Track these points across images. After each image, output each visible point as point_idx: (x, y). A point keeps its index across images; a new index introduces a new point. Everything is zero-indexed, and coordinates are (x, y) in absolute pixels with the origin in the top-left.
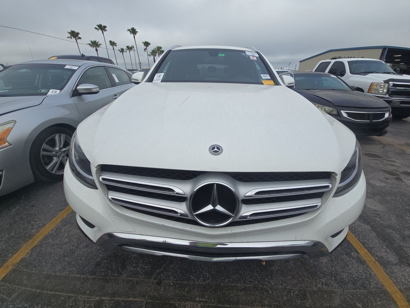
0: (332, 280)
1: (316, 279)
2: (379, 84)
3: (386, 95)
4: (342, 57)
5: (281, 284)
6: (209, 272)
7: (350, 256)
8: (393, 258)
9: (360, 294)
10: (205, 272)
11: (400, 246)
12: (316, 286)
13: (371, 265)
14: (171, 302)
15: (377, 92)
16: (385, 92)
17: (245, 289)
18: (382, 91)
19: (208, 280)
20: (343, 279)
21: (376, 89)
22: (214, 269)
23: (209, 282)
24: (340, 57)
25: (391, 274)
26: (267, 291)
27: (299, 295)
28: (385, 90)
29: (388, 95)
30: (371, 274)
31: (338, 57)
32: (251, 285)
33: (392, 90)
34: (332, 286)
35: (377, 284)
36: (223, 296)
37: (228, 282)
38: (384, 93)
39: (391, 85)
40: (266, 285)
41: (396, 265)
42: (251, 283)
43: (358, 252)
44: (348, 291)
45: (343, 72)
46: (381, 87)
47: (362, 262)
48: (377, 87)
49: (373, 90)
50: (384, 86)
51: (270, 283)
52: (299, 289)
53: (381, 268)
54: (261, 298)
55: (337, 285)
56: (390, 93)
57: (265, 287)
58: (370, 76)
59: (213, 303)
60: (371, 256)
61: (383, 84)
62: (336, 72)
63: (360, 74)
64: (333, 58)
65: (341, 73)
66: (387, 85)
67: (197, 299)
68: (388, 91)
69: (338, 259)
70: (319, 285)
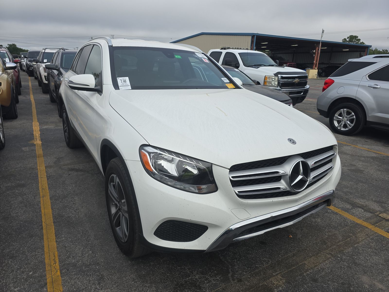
0: (330, 228)
1: (323, 232)
2: (271, 77)
3: (278, 87)
4: (230, 48)
5: (310, 243)
6: (265, 257)
7: (329, 213)
8: (348, 206)
9: (347, 230)
10: (262, 258)
11: (347, 198)
12: (326, 235)
13: (341, 213)
14: (261, 285)
15: (271, 85)
16: (276, 84)
17: (294, 255)
18: (274, 83)
19: (269, 261)
20: (334, 226)
21: (269, 82)
22: (266, 254)
23: (271, 262)
24: (229, 47)
25: (353, 214)
26: (306, 250)
27: (322, 243)
28: (276, 83)
29: (279, 87)
30: (344, 218)
31: (227, 48)
32: (296, 251)
33: (281, 82)
34: (332, 231)
35: (351, 222)
36: (286, 265)
37: (282, 256)
38: (276, 86)
39: (280, 77)
40: (302, 247)
41: (352, 209)
42: (295, 250)
43: (330, 209)
44: (341, 230)
45: (237, 64)
46: (273, 80)
47: (336, 214)
48: (269, 80)
49: (267, 83)
50: (275, 79)
51: (303, 245)
52: (320, 240)
53: (346, 213)
54: (306, 254)
55: (334, 230)
56: (280, 85)
57: (303, 248)
58: (261, 68)
59: (285, 271)
60: (337, 209)
61: (274, 77)
62: (231, 64)
63: (252, 66)
64: (223, 48)
65: (236, 65)
66: (276, 78)
67: (274, 274)
68: (279, 83)
69: (324, 217)
70: (327, 234)
